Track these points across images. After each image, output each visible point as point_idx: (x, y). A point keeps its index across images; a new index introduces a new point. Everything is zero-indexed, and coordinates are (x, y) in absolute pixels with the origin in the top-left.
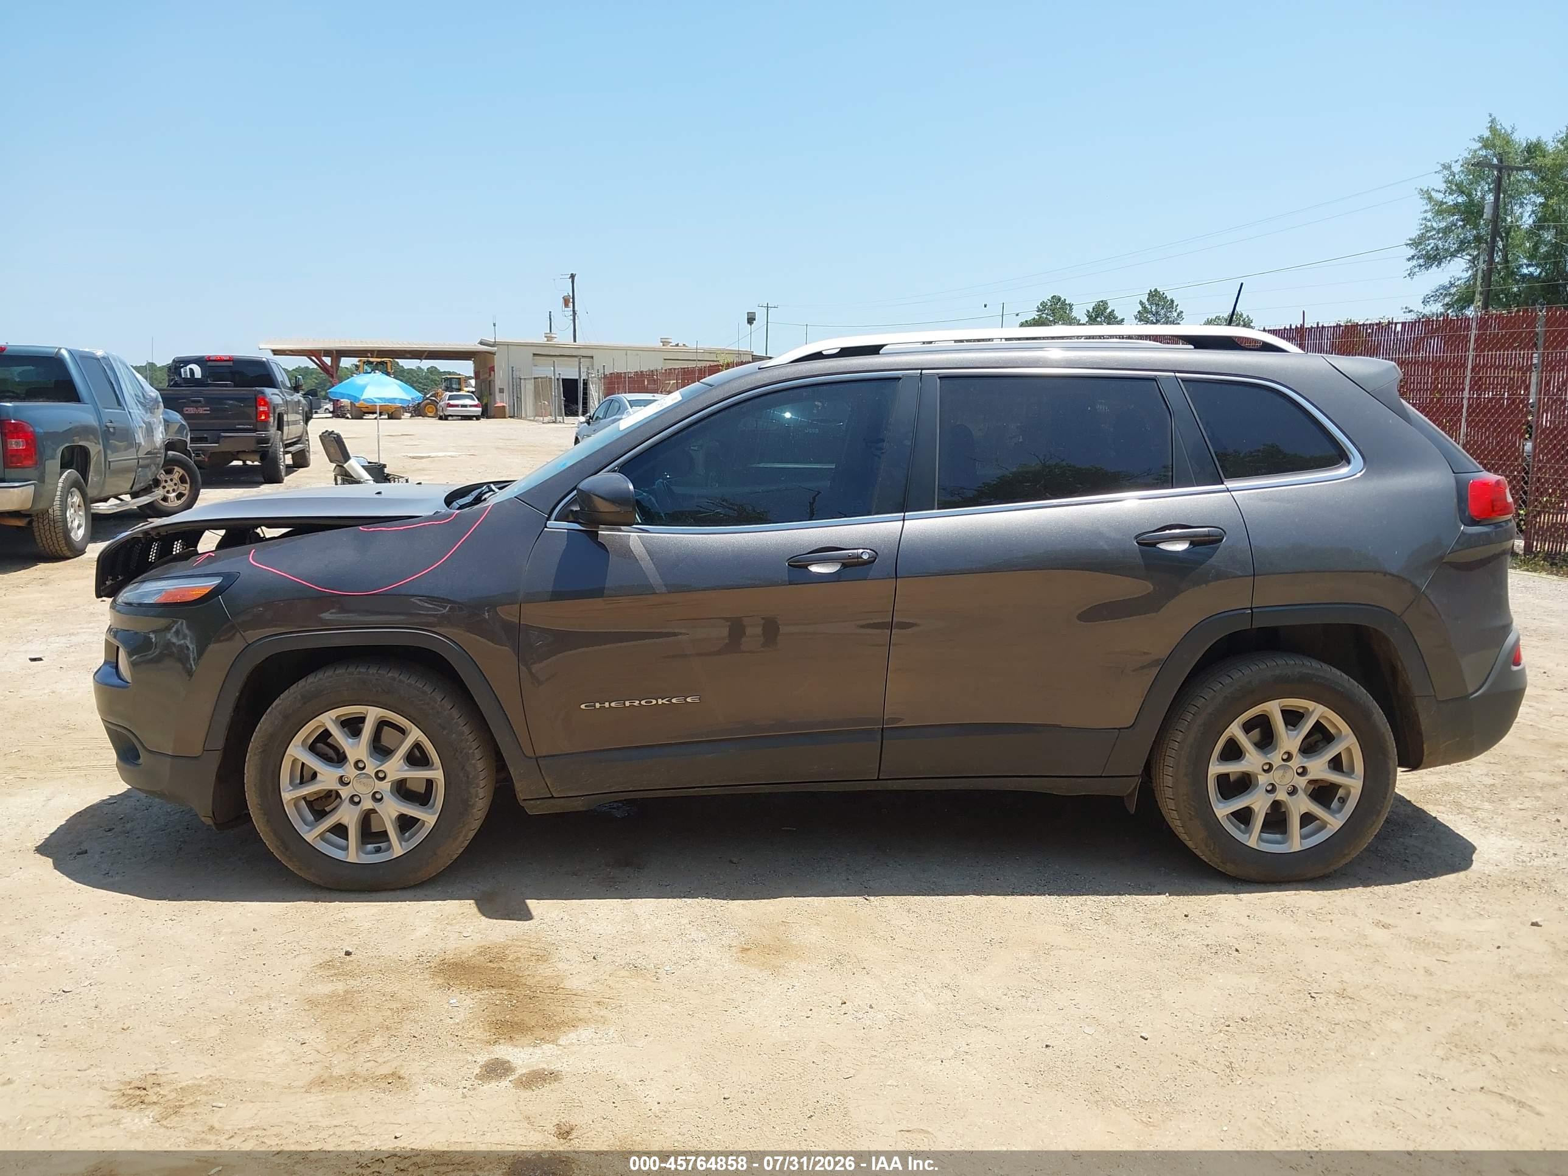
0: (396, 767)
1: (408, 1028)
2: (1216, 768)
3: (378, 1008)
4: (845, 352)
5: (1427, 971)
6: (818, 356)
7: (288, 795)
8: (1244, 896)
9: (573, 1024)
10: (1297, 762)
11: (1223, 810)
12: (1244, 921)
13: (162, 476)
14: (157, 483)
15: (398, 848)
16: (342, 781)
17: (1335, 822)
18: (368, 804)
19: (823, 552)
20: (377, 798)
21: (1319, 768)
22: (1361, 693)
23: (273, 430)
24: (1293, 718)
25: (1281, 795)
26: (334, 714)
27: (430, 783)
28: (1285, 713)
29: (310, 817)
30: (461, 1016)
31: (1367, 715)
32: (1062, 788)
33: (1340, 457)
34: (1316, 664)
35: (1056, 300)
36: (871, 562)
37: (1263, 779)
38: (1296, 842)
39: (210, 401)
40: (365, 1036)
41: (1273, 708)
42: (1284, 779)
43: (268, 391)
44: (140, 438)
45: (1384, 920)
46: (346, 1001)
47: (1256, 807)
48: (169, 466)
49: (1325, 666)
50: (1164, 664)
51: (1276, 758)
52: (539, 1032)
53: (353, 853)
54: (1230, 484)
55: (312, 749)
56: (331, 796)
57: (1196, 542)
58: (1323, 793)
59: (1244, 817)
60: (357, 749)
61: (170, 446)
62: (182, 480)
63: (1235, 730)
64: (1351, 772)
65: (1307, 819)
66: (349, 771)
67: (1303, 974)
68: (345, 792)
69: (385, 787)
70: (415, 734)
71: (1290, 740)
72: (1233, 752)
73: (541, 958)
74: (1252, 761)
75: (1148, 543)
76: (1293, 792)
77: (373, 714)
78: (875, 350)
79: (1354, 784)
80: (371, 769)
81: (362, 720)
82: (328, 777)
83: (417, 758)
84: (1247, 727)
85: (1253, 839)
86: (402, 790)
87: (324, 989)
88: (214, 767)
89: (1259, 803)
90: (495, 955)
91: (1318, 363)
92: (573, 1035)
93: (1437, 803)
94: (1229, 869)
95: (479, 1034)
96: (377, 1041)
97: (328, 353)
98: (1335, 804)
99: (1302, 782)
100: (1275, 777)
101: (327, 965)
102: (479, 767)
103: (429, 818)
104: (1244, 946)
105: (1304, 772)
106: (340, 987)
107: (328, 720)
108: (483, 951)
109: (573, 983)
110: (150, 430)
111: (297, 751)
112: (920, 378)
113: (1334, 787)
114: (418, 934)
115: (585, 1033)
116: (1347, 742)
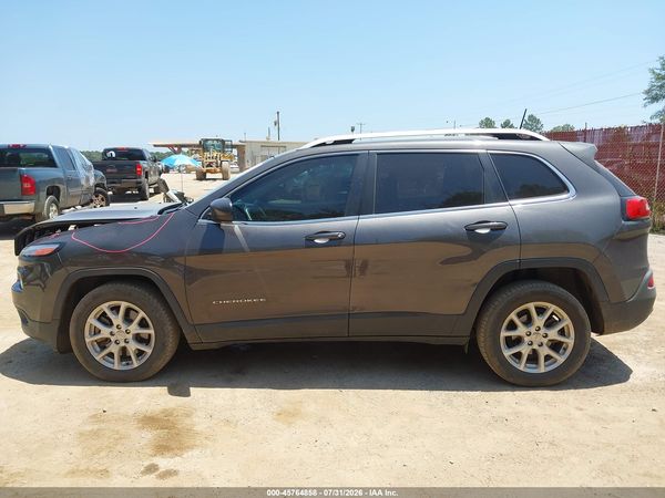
0: (134, 328)
1: (119, 447)
2: (504, 334)
3: (109, 438)
4: (336, 143)
5: (596, 433)
6: (324, 144)
7: (88, 340)
8: (517, 393)
9: (191, 447)
10: (543, 331)
11: (507, 353)
12: (514, 405)
13: (94, 198)
14: (92, 201)
15: (136, 364)
16: (112, 334)
17: (561, 359)
18: (123, 344)
19: (321, 234)
20: (126, 341)
21: (553, 334)
22: (573, 300)
23: (143, 179)
24: (541, 311)
25: (535, 347)
26: (107, 304)
27: (150, 335)
28: (537, 308)
29: (98, 349)
30: (143, 442)
31: (576, 310)
32: (433, 341)
33: (564, 189)
34: (551, 286)
35: (487, 119)
36: (343, 238)
37: (527, 339)
38: (542, 368)
39: (117, 166)
40: (99, 451)
41: (531, 306)
42: (536, 339)
43: (141, 162)
44: (83, 182)
45: (581, 406)
46: (96, 434)
47: (523, 352)
48: (97, 194)
49: (556, 287)
50: (479, 285)
51: (533, 329)
52: (176, 451)
53: (117, 365)
54: (511, 202)
55: (99, 319)
56: (107, 340)
57: (494, 229)
58: (556, 346)
59: (518, 356)
60: (117, 320)
61: (97, 185)
62: (102, 200)
63: (513, 316)
64: (568, 337)
65: (548, 358)
66: (115, 330)
67: (535, 433)
68: (113, 339)
69: (130, 337)
70: (142, 314)
71: (539, 321)
72: (512, 326)
73: (188, 416)
74: (521, 330)
75: (470, 229)
76: (541, 345)
77: (124, 305)
78: (350, 141)
79: (570, 342)
80: (123, 329)
81: (119, 307)
82: (105, 332)
83: (143, 324)
84: (519, 315)
85: (522, 367)
86: (138, 338)
87: (89, 428)
88: (57, 327)
89: (525, 350)
90: (168, 413)
91: (556, 145)
92: (190, 453)
93: (619, 349)
94: (511, 380)
95: (149, 451)
96: (102, 454)
97: (176, 146)
98: (561, 351)
99: (545, 341)
100: (532, 338)
101: (95, 416)
102: (169, 328)
103: (149, 351)
104: (510, 418)
105: (546, 336)
106: (96, 427)
107: (105, 307)
108: (164, 411)
109: (197, 428)
110: (88, 180)
111: (92, 321)
112: (368, 154)
113: (561, 343)
114: (138, 402)
115: (196, 452)
116: (567, 322)
